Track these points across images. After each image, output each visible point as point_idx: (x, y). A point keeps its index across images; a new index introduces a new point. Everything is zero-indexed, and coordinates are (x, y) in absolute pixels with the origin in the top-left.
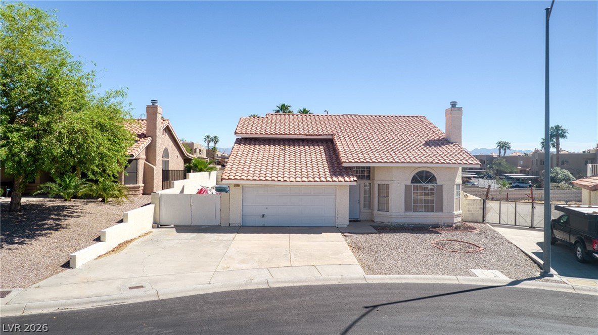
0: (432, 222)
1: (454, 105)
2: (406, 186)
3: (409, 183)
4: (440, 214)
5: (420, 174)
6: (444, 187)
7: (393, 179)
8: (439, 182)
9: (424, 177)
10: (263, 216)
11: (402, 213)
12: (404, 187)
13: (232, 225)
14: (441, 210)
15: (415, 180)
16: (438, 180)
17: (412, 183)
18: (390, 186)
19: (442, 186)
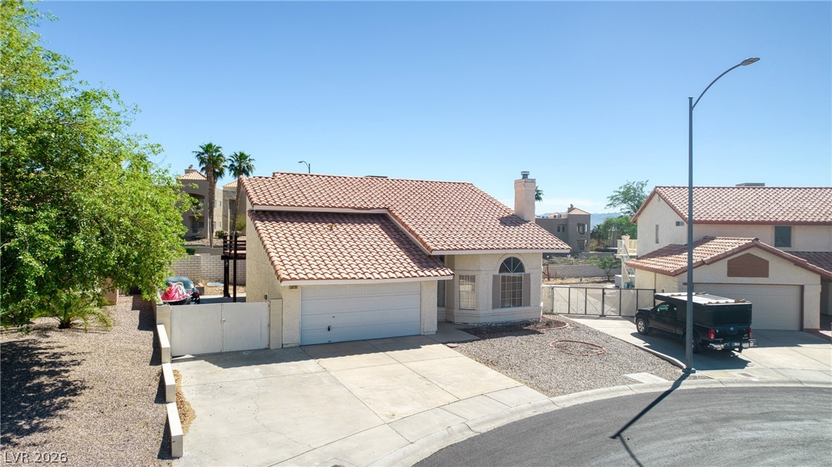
0: (520, 318)
1: (525, 175)
2: (494, 276)
3: (497, 273)
4: (527, 308)
5: (507, 261)
6: (531, 276)
7: (481, 269)
8: (527, 271)
9: (512, 264)
10: (329, 329)
11: (491, 311)
12: (491, 278)
13: (286, 346)
14: (529, 305)
15: (502, 269)
16: (526, 269)
17: (500, 272)
18: (476, 277)
19: (529, 274)
